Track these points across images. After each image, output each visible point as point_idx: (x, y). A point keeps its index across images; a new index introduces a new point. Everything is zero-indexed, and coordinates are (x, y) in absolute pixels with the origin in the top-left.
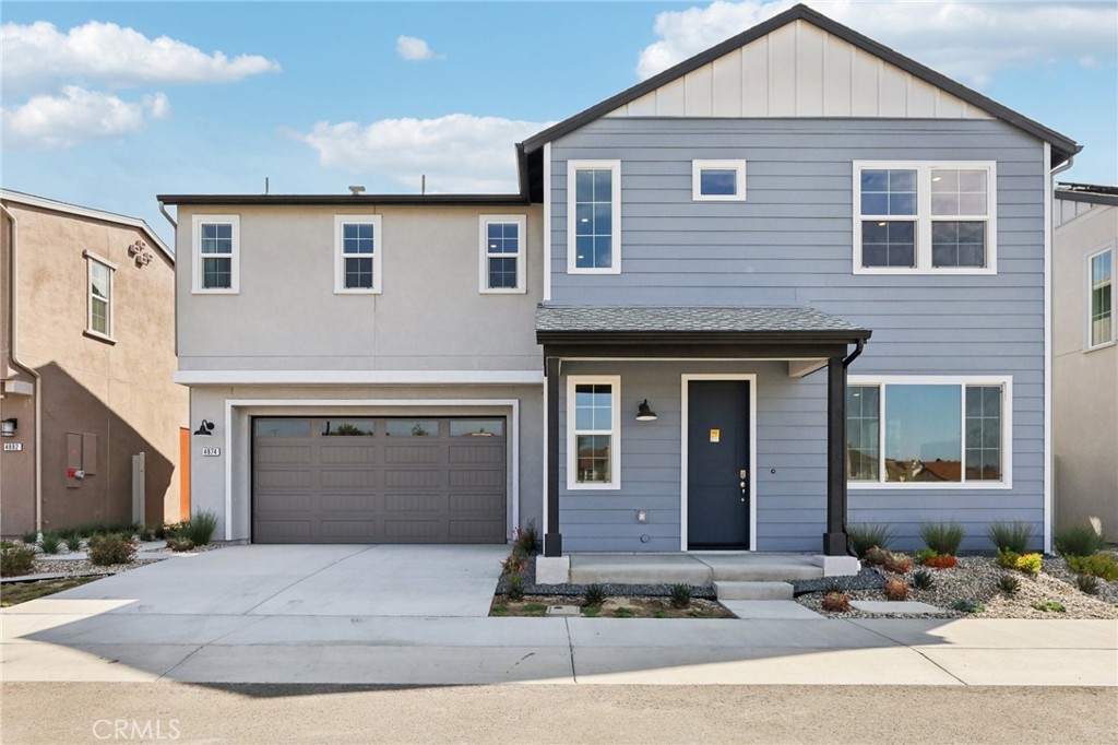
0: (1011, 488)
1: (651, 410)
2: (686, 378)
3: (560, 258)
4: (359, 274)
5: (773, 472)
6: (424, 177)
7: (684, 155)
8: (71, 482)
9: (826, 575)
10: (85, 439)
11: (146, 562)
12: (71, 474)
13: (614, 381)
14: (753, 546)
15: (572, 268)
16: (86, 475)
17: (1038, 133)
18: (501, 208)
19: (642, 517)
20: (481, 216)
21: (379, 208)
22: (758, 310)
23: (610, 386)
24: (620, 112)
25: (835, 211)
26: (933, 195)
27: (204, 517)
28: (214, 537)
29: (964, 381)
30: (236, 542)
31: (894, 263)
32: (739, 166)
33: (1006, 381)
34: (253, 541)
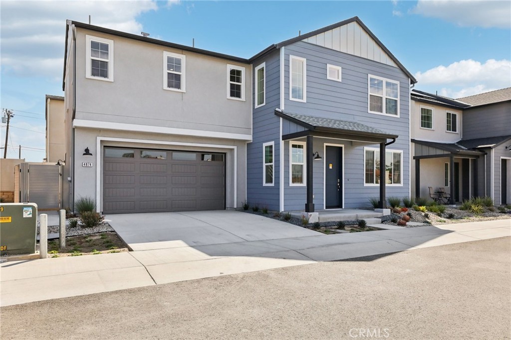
0: (403, 186)
1: (320, 156)
2: (325, 144)
3: (287, 94)
4: (175, 81)
5: (348, 180)
6: (193, 39)
7: (324, 61)
13: (304, 144)
14: (343, 208)
15: (291, 98)
17: (409, 75)
18: (236, 63)
20: (228, 65)
21: (184, 52)
22: (342, 121)
23: (303, 146)
24: (305, 40)
25: (360, 90)
26: (386, 90)
27: (85, 200)
29: (393, 151)
32: (340, 69)
33: (402, 152)
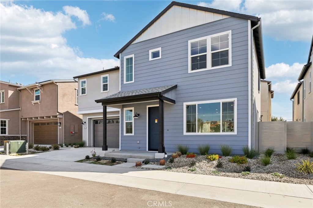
0: (236, 134)
2: (148, 107)
3: (122, 81)
4: (105, 88)
5: (168, 130)
7: (147, 49)
8: (71, 134)
9: (156, 158)
10: (75, 126)
11: (61, 149)
12: (72, 133)
13: (133, 108)
15: (125, 82)
16: (75, 133)
19: (138, 142)
23: (132, 110)
24: (134, 42)
26: (211, 45)
28: (84, 146)
29: (221, 101)
30: (90, 146)
31: (200, 68)
32: (160, 49)
33: (235, 100)
34: (94, 146)
